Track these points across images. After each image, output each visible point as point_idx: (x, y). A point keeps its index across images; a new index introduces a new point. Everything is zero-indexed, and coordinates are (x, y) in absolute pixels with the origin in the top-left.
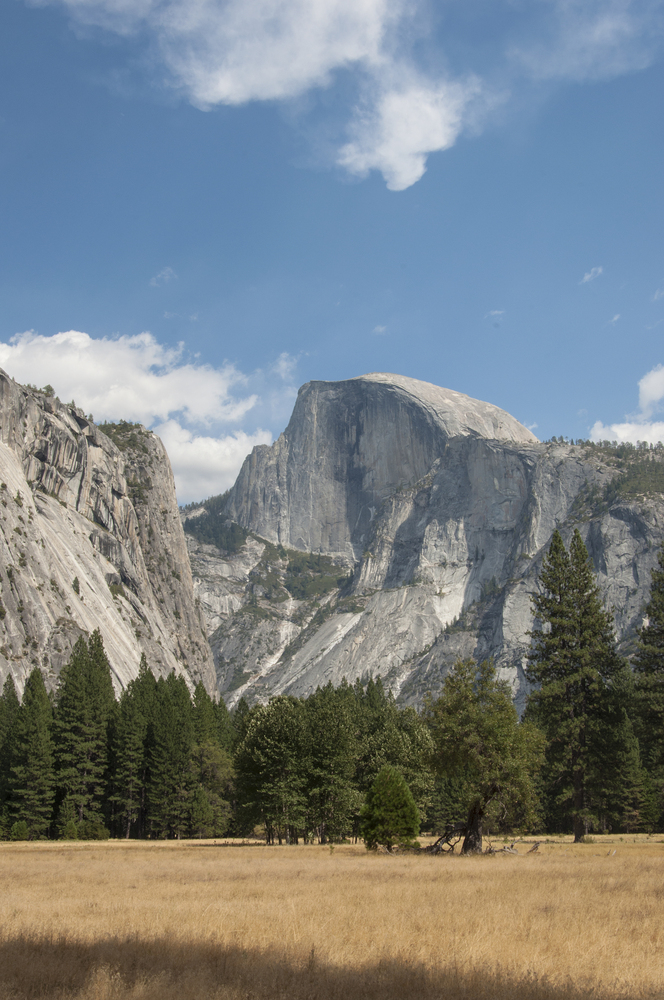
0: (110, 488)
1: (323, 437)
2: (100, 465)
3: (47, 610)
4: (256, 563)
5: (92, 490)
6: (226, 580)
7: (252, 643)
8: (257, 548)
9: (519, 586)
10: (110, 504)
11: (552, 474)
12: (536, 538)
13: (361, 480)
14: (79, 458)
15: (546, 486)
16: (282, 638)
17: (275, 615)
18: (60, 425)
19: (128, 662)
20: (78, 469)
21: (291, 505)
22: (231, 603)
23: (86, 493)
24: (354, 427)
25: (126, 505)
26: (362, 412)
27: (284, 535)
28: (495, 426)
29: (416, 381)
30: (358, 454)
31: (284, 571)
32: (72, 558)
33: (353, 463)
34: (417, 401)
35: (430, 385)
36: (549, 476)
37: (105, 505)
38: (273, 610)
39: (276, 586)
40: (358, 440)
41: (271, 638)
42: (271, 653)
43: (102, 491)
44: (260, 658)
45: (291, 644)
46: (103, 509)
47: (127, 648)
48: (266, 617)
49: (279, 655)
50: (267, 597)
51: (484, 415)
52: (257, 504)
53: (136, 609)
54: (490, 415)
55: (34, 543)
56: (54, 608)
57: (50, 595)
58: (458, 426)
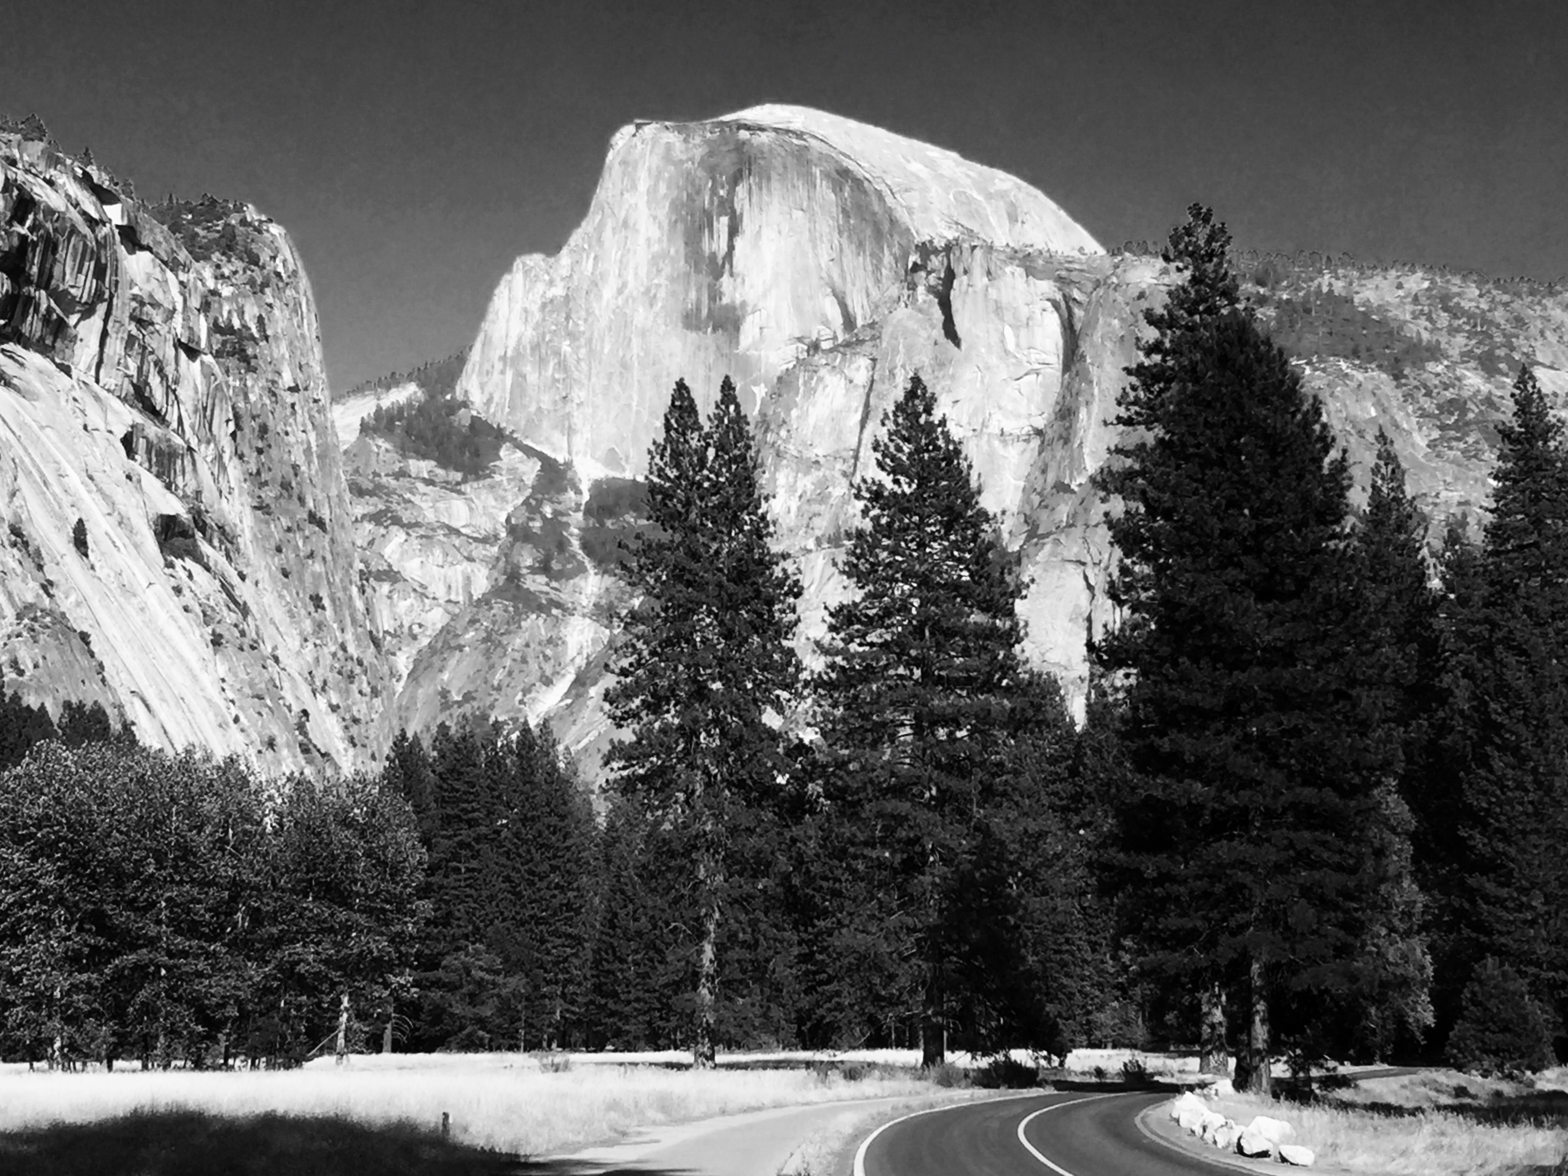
0: (170, 337)
1: (660, 240)
2: (148, 288)
4: (521, 500)
5: (130, 341)
6: (458, 533)
7: (508, 662)
8: (522, 468)
9: (1048, 548)
10: (170, 370)
11: (1122, 320)
12: (1086, 450)
13: (737, 329)
14: (99, 273)
15: (1109, 344)
16: (572, 651)
17: (559, 605)
18: (54, 201)
19: (189, 698)
20: (98, 296)
21: (593, 379)
22: (468, 580)
23: (116, 346)
24: (725, 220)
25: (208, 373)
26: (739, 189)
27: (579, 441)
28: (1013, 218)
30: (732, 274)
31: (580, 516)
32: (75, 480)
33: (721, 295)
34: (852, 166)
36: (1116, 322)
37: (161, 372)
38: (553, 595)
39: (562, 545)
40: (731, 247)
41: (549, 652)
42: (548, 682)
43: (153, 342)
44: (526, 691)
45: (588, 664)
46: (155, 381)
47: (189, 669)
48: (541, 609)
49: (563, 685)
50: (544, 568)
51: (989, 196)
52: (524, 377)
53: (226, 588)
54: (1002, 195)
56: (16, 585)
57: (13, 558)
58: (937, 219)
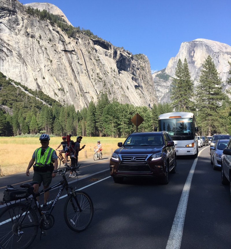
0: (136, 68)
1: (186, 54)
2: (134, 63)
3: (120, 93)
4: (171, 82)
5: (132, 68)
6: (165, 86)
8: (172, 79)
13: (194, 63)
14: (129, 62)
18: (125, 55)
19: (138, 103)
20: (129, 64)
22: (166, 91)
24: (193, 52)
25: (140, 71)
26: (195, 48)
28: (226, 48)
29: (208, 40)
30: (194, 57)
32: (127, 82)
33: (193, 60)
34: (207, 44)
35: (211, 40)
37: (135, 71)
40: (194, 54)
43: (134, 68)
46: (135, 72)
47: (138, 100)
51: (223, 46)
53: (142, 92)
54: (225, 46)
55: (117, 79)
56: (121, 92)
57: (121, 90)
58: (217, 49)
